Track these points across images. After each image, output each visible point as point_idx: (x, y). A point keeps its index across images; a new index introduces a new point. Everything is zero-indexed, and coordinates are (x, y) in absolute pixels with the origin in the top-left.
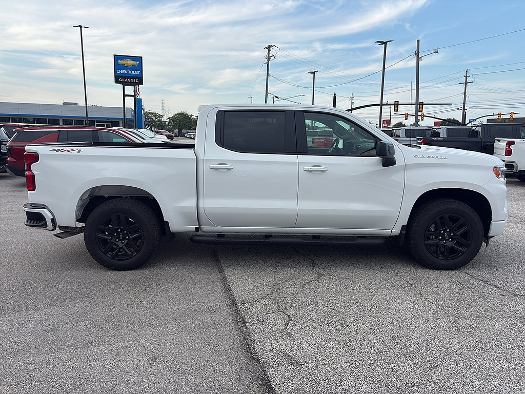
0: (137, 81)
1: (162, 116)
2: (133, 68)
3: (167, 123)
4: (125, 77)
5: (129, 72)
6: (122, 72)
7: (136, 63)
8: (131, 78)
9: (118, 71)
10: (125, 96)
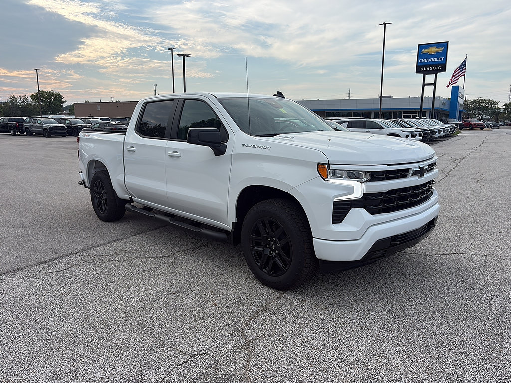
0: (439, 68)
1: (497, 103)
2: (437, 55)
3: (502, 111)
4: (426, 66)
5: (432, 60)
6: (425, 60)
7: (440, 49)
8: (433, 66)
9: (421, 61)
10: (424, 85)
